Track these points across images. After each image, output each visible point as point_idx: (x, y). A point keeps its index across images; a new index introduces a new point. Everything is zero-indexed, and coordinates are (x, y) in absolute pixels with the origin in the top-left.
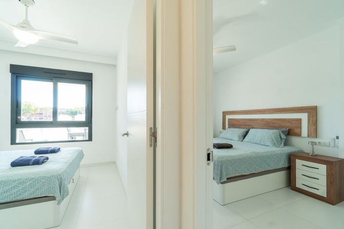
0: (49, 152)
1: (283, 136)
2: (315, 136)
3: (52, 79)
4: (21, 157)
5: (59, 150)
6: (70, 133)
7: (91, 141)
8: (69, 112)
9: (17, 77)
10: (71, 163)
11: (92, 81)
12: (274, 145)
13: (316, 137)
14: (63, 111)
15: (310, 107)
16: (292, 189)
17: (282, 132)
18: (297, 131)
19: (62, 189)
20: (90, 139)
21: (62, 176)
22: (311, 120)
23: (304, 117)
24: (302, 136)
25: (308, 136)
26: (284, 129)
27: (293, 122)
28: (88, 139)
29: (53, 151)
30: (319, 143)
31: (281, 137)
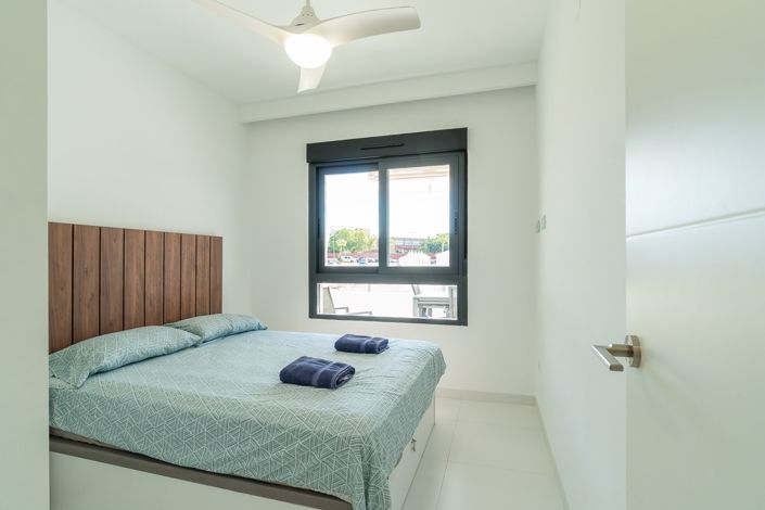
0: (362, 348)
3: (377, 163)
4: (303, 359)
5: (385, 344)
6: (418, 296)
7: (466, 324)
8: (426, 247)
9: (318, 169)
10: (405, 398)
11: (465, 151)
14: (415, 243)
19: (371, 489)
20: (462, 319)
21: (374, 447)
28: (456, 319)
29: (372, 348)
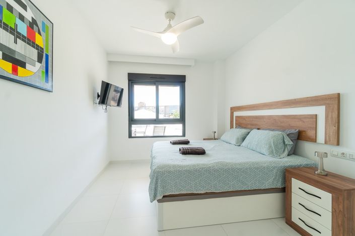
1: (288, 142)
2: (336, 142)
12: (271, 153)
13: (338, 144)
15: (328, 95)
16: (286, 223)
17: (288, 135)
18: (311, 133)
22: (330, 117)
23: (320, 111)
24: (317, 142)
25: (326, 143)
26: (293, 131)
27: (305, 120)
30: (343, 154)
31: (284, 142)
